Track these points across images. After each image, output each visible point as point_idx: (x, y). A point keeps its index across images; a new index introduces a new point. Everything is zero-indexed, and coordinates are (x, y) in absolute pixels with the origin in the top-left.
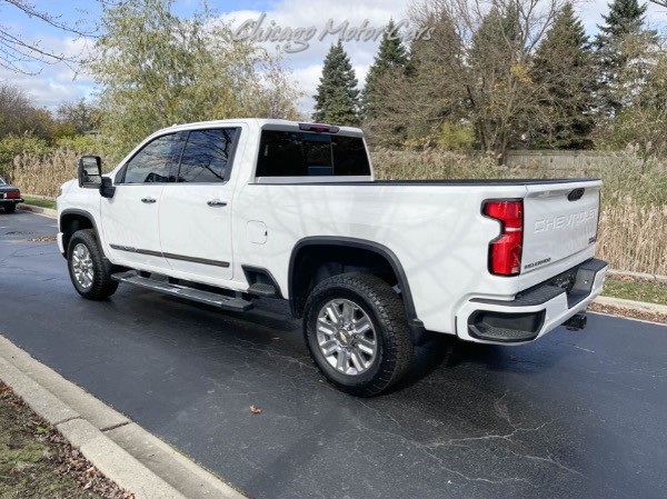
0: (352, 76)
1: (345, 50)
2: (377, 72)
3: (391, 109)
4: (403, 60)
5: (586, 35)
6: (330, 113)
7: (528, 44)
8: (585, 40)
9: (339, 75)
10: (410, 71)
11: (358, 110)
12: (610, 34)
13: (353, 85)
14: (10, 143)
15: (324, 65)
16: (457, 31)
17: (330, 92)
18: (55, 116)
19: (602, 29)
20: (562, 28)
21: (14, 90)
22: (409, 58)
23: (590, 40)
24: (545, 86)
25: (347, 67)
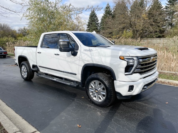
0: (97, 19)
1: (95, 12)
2: (104, 17)
3: (108, 28)
4: (111, 14)
5: (162, 6)
6: (91, 29)
7: (146, 9)
8: (162, 7)
9: (94, 19)
10: (113, 17)
11: (99, 28)
12: (169, 6)
13: (98, 21)
14: (5, 39)
15: (89, 16)
16: (127, 6)
17: (91, 23)
18: (17, 32)
19: (167, 4)
20: (156, 4)
21: (6, 25)
22: (113, 14)
23: (163, 7)
24: (152, 20)
25: (96, 17)
